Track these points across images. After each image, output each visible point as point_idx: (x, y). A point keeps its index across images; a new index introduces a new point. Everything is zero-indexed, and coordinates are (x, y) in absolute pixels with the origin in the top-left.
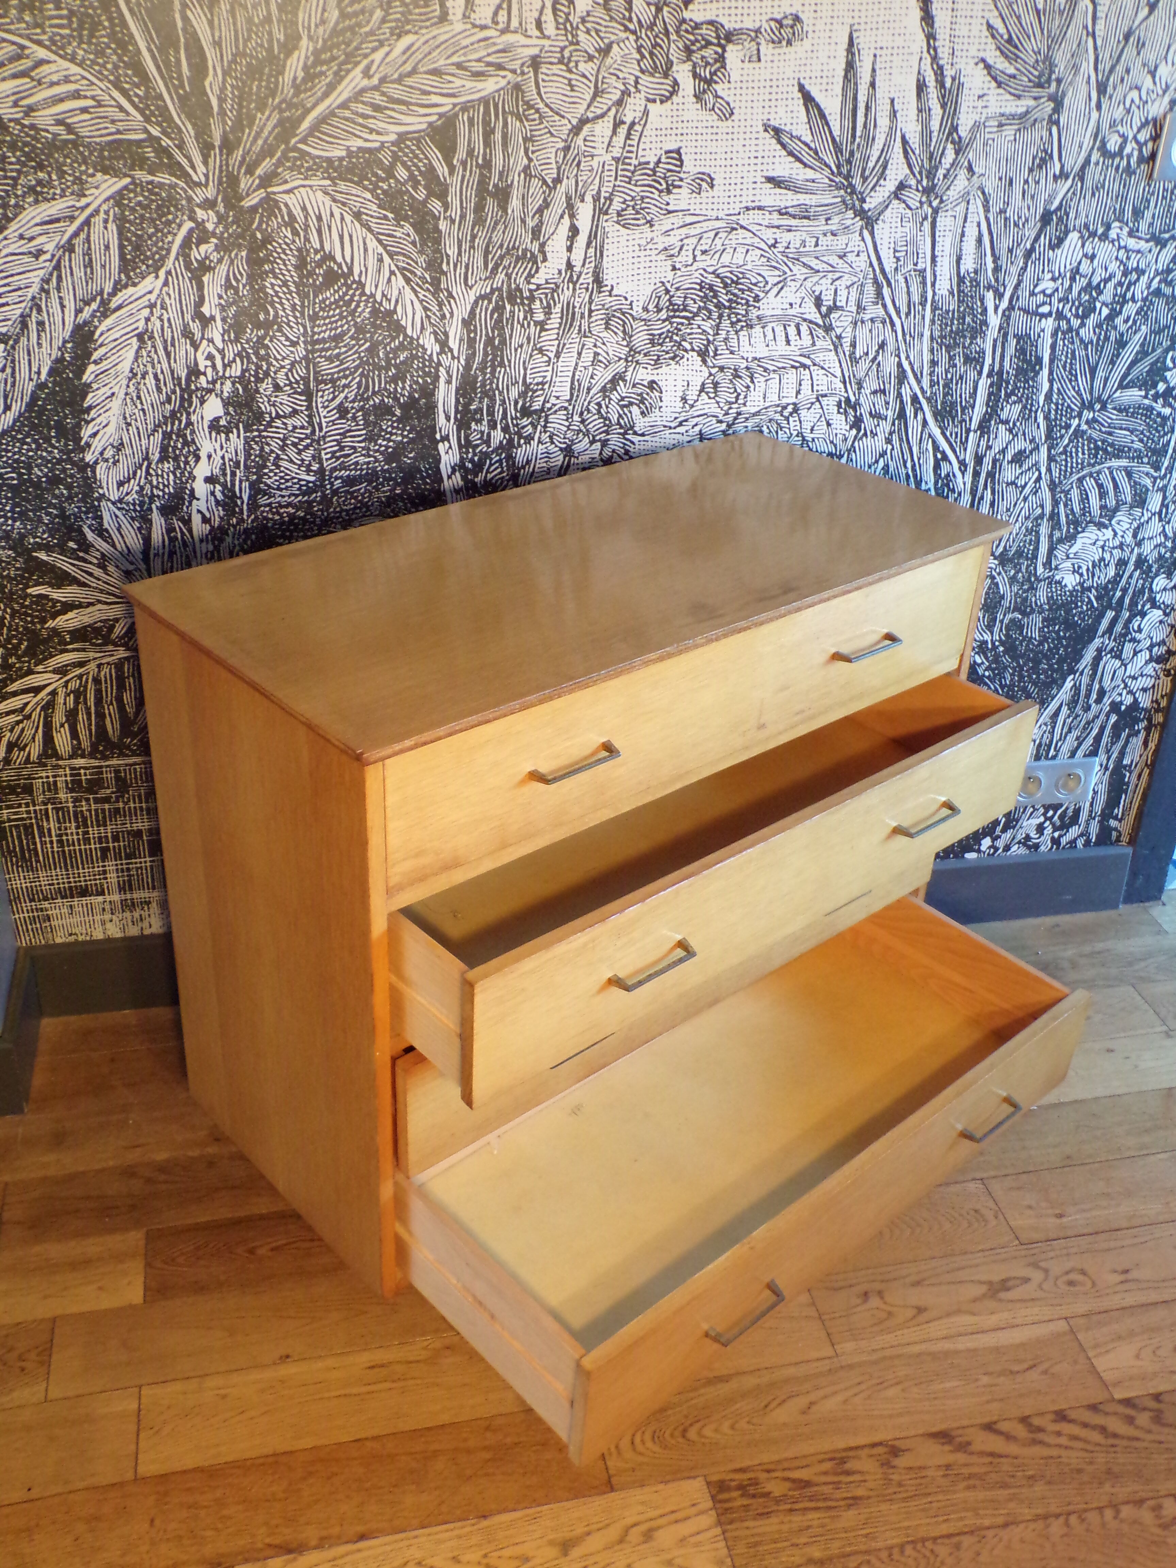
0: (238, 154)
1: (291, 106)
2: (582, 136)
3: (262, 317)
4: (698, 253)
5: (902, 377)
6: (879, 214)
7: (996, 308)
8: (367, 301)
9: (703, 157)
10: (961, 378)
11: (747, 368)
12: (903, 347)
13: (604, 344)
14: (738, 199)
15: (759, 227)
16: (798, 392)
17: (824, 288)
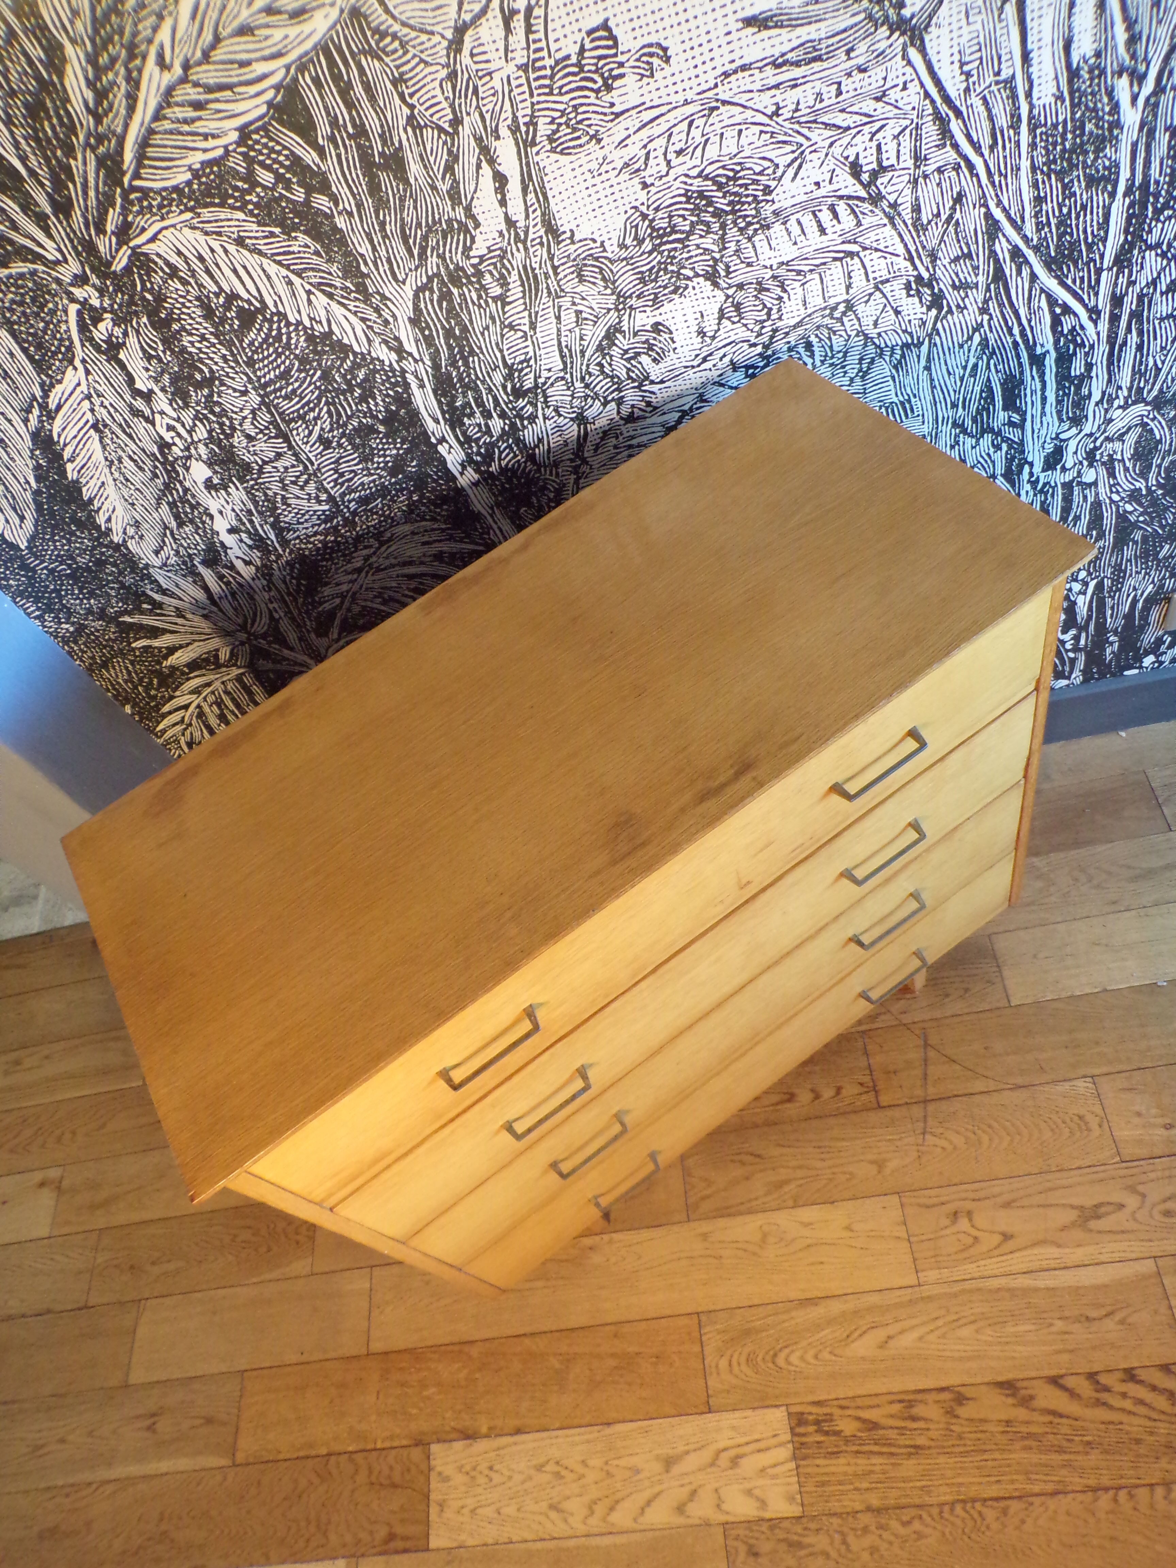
0: (77, 215)
1: (100, 138)
2: (466, 51)
3: (198, 377)
4: (671, 156)
5: (993, 229)
6: (930, 17)
7: (1134, 98)
8: (296, 330)
9: (643, 21)
10: (1084, 207)
11: (774, 277)
12: (990, 192)
13: (583, 299)
14: (709, 66)
15: (750, 95)
16: (849, 287)
17: (860, 148)
